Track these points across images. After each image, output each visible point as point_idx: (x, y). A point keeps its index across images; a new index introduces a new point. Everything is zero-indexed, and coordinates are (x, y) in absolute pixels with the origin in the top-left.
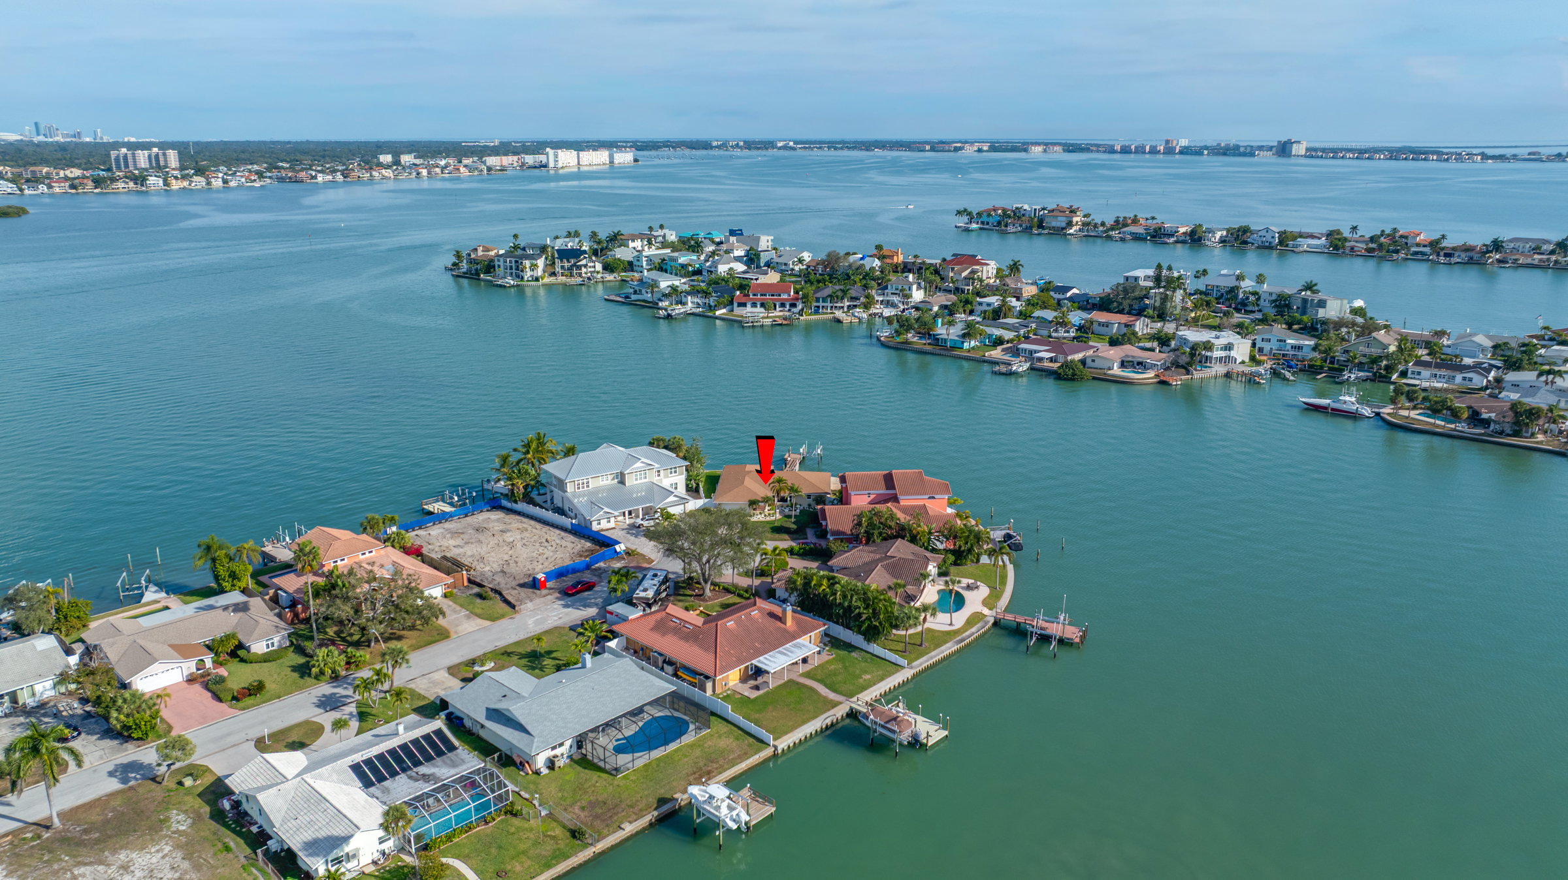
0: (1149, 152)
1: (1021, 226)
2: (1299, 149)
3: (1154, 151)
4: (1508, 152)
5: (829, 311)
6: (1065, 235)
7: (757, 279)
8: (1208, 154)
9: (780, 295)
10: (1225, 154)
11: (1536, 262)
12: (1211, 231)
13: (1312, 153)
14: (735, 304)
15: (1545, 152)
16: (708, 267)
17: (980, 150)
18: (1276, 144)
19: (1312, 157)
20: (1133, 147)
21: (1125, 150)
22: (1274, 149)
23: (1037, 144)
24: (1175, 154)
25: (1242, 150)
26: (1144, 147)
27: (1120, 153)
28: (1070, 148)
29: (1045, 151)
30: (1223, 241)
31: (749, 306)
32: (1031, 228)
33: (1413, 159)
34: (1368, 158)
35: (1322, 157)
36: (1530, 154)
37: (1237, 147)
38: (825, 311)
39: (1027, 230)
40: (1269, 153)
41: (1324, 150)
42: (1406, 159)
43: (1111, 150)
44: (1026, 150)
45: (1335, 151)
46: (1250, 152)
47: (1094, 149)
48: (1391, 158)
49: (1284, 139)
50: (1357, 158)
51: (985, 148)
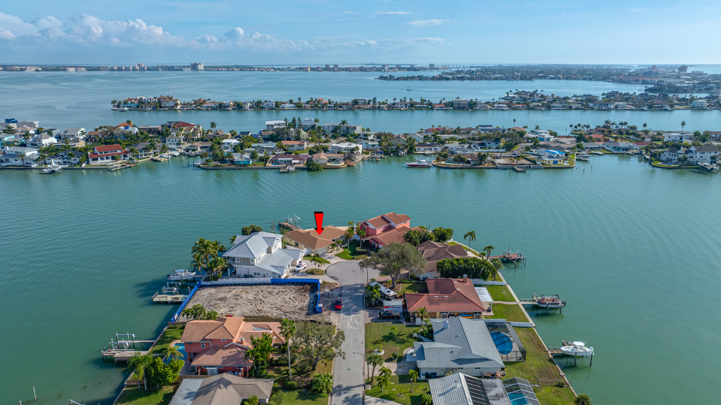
0: (132, 70)
1: (150, 107)
2: (201, 67)
3: (134, 69)
4: (281, 67)
5: (144, 157)
6: (176, 110)
7: (74, 145)
8: (162, 70)
9: (116, 152)
10: (169, 70)
11: (369, 107)
12: (245, 103)
13: (207, 68)
14: (90, 160)
15: (293, 67)
16: (31, 141)
17: (37, 70)
18: (190, 65)
19: (208, 70)
20: (123, 68)
21: (120, 69)
22: (190, 67)
23: (72, 67)
24: (145, 70)
25: (176, 68)
26: (129, 68)
27: (117, 70)
28: (89, 69)
29: (76, 70)
30: (251, 107)
31: (99, 159)
32: (156, 107)
33: (249, 70)
34: (232, 70)
35: (212, 70)
36: (288, 68)
37: (173, 67)
38: (142, 157)
39: (155, 108)
40: (189, 69)
41: (212, 67)
42: (246, 70)
43: (112, 69)
44: (65, 70)
45: (218, 67)
46: (180, 69)
47: (102, 69)
48: (240, 70)
49: (193, 63)
50: (227, 70)
51: (40, 69)
